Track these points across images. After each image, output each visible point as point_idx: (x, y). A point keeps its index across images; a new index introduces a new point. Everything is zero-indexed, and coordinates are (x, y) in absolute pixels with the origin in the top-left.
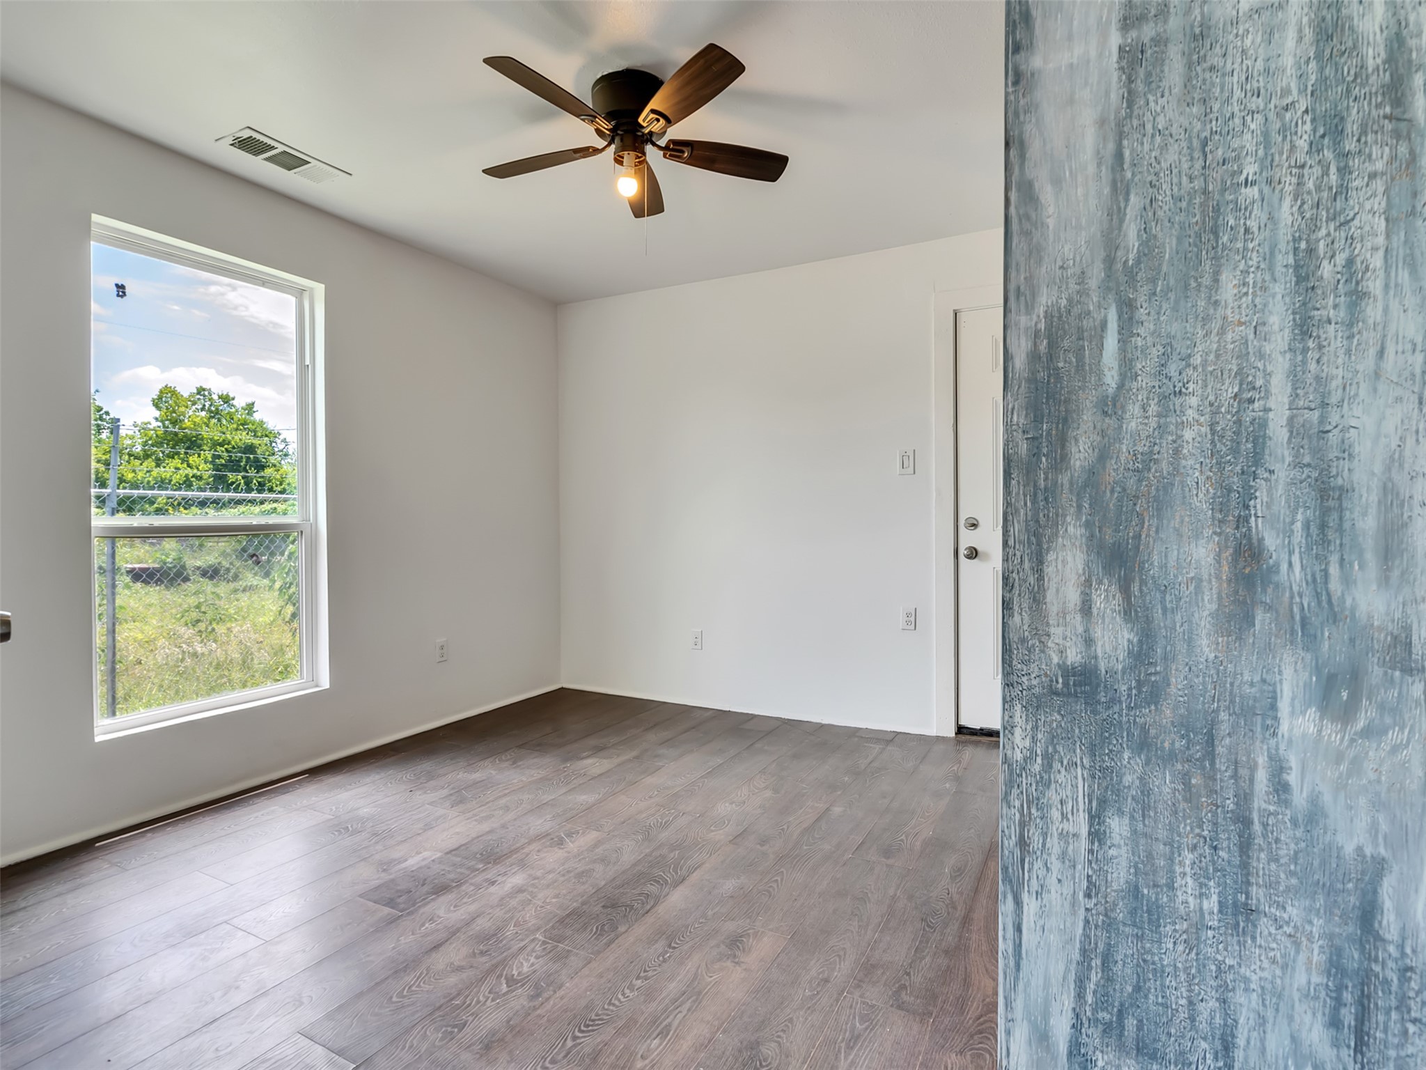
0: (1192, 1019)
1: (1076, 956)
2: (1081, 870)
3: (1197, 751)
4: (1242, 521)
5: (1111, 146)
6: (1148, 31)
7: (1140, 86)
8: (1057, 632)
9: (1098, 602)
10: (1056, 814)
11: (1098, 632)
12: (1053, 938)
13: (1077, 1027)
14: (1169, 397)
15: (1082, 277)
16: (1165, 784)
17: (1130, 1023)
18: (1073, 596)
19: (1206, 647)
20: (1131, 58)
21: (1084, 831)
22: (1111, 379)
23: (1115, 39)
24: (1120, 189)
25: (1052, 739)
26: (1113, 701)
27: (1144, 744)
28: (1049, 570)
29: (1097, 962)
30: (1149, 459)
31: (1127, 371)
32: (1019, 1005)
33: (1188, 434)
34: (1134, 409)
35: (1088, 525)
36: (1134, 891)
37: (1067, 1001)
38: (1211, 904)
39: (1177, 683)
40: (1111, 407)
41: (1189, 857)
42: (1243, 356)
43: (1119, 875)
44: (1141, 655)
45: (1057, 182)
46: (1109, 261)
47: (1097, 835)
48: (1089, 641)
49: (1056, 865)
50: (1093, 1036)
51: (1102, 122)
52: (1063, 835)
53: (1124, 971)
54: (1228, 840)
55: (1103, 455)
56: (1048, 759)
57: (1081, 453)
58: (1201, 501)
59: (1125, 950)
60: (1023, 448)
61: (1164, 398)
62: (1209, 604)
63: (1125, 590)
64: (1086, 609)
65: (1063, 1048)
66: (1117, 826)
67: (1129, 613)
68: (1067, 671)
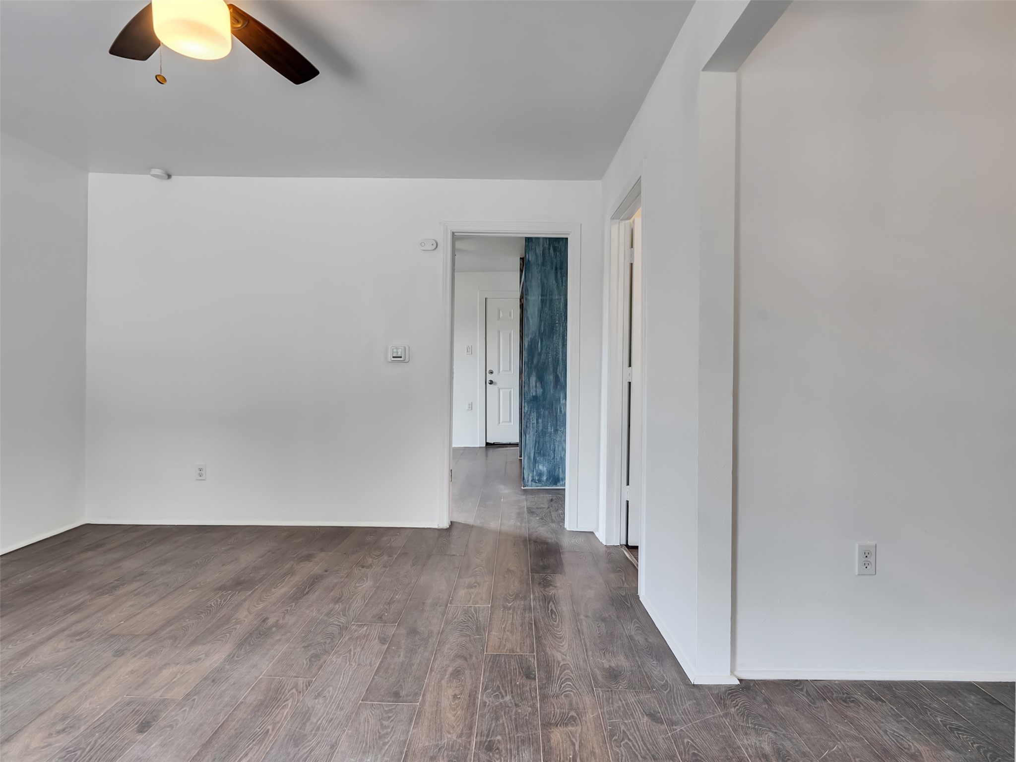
0: (550, 448)
1: (534, 442)
2: (535, 428)
3: (551, 407)
4: (556, 373)
5: (539, 314)
6: (545, 298)
7: (543, 305)
8: (532, 390)
9: (538, 385)
10: (531, 420)
11: (538, 390)
12: (531, 441)
13: (534, 454)
14: (547, 353)
15: (535, 334)
16: (547, 413)
17: (542, 451)
18: (534, 384)
19: (552, 392)
20: (543, 301)
21: (536, 422)
22: (539, 350)
23: (540, 298)
24: (541, 321)
25: (531, 408)
26: (540, 401)
27: (544, 407)
28: (531, 380)
29: (537, 443)
30: (545, 363)
31: (542, 350)
32: (526, 454)
33: (550, 360)
34: (543, 355)
35: (536, 373)
36: (542, 430)
37: (533, 451)
38: (553, 430)
39: (548, 397)
40: (540, 354)
41: (550, 423)
42: (556, 348)
43: (540, 428)
44: (543, 393)
45: (532, 318)
46: (539, 332)
47: (537, 422)
48: (536, 391)
49: (531, 429)
50: (537, 455)
51: (538, 310)
52: (533, 424)
53: (541, 443)
54: (555, 420)
55: (538, 362)
56: (530, 412)
57: (535, 361)
58: (551, 369)
59: (541, 440)
60: (527, 360)
61: (546, 354)
62: (552, 385)
63: (541, 384)
64: (536, 386)
65: (532, 459)
66: (540, 421)
67: (543, 387)
68: (533, 397)
